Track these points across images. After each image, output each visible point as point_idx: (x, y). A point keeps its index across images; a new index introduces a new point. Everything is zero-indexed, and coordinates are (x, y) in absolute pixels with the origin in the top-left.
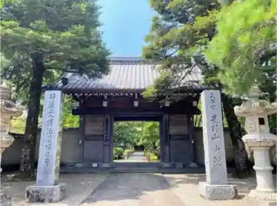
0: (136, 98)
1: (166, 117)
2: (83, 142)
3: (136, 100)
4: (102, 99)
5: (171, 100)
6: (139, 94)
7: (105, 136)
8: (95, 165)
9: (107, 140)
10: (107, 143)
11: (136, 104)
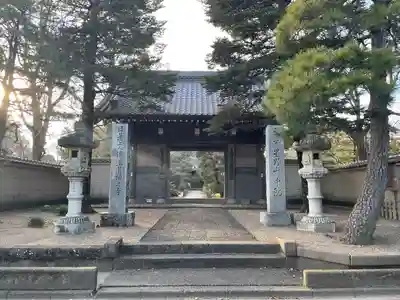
0: (197, 124)
3: (197, 127)
5: (239, 129)
6: (202, 121)
8: (150, 201)
11: (197, 132)
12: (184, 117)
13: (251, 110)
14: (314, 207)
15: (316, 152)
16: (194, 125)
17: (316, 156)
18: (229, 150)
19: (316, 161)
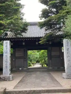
0: (37, 40)
1: (50, 48)
2: (15, 60)
4: (22, 41)
6: (38, 39)
7: (24, 57)
8: (20, 69)
9: (25, 59)
10: (25, 60)
11: (37, 43)
13: (57, 34)
16: (36, 41)
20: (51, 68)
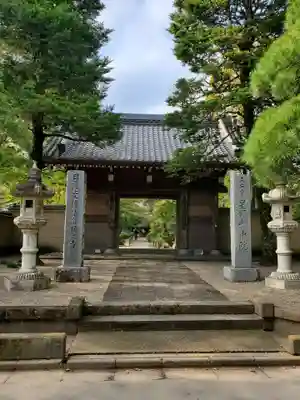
0: (150, 171)
1: (184, 195)
3: (150, 174)
4: (107, 171)
5: (194, 177)
6: (155, 168)
11: (149, 179)
12: (137, 163)
14: (283, 263)
15: (286, 204)
16: (147, 172)
17: (286, 209)
18: (182, 198)
19: (287, 214)
20: (183, 252)
